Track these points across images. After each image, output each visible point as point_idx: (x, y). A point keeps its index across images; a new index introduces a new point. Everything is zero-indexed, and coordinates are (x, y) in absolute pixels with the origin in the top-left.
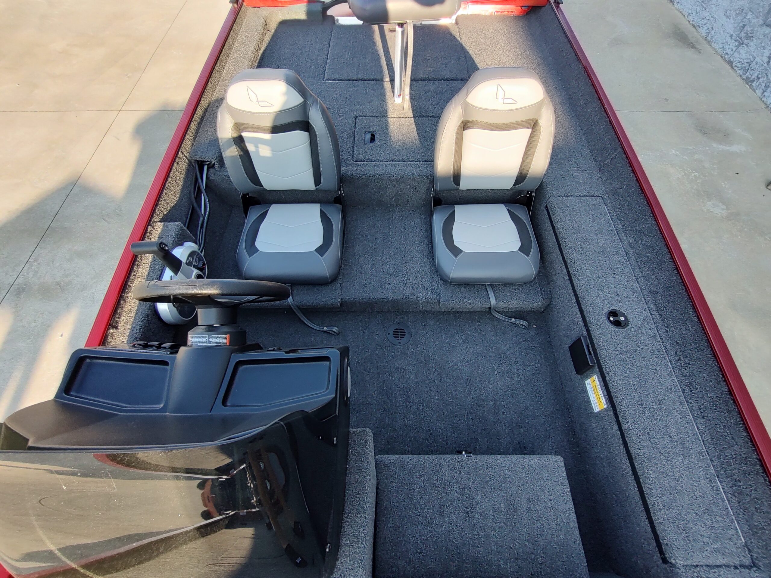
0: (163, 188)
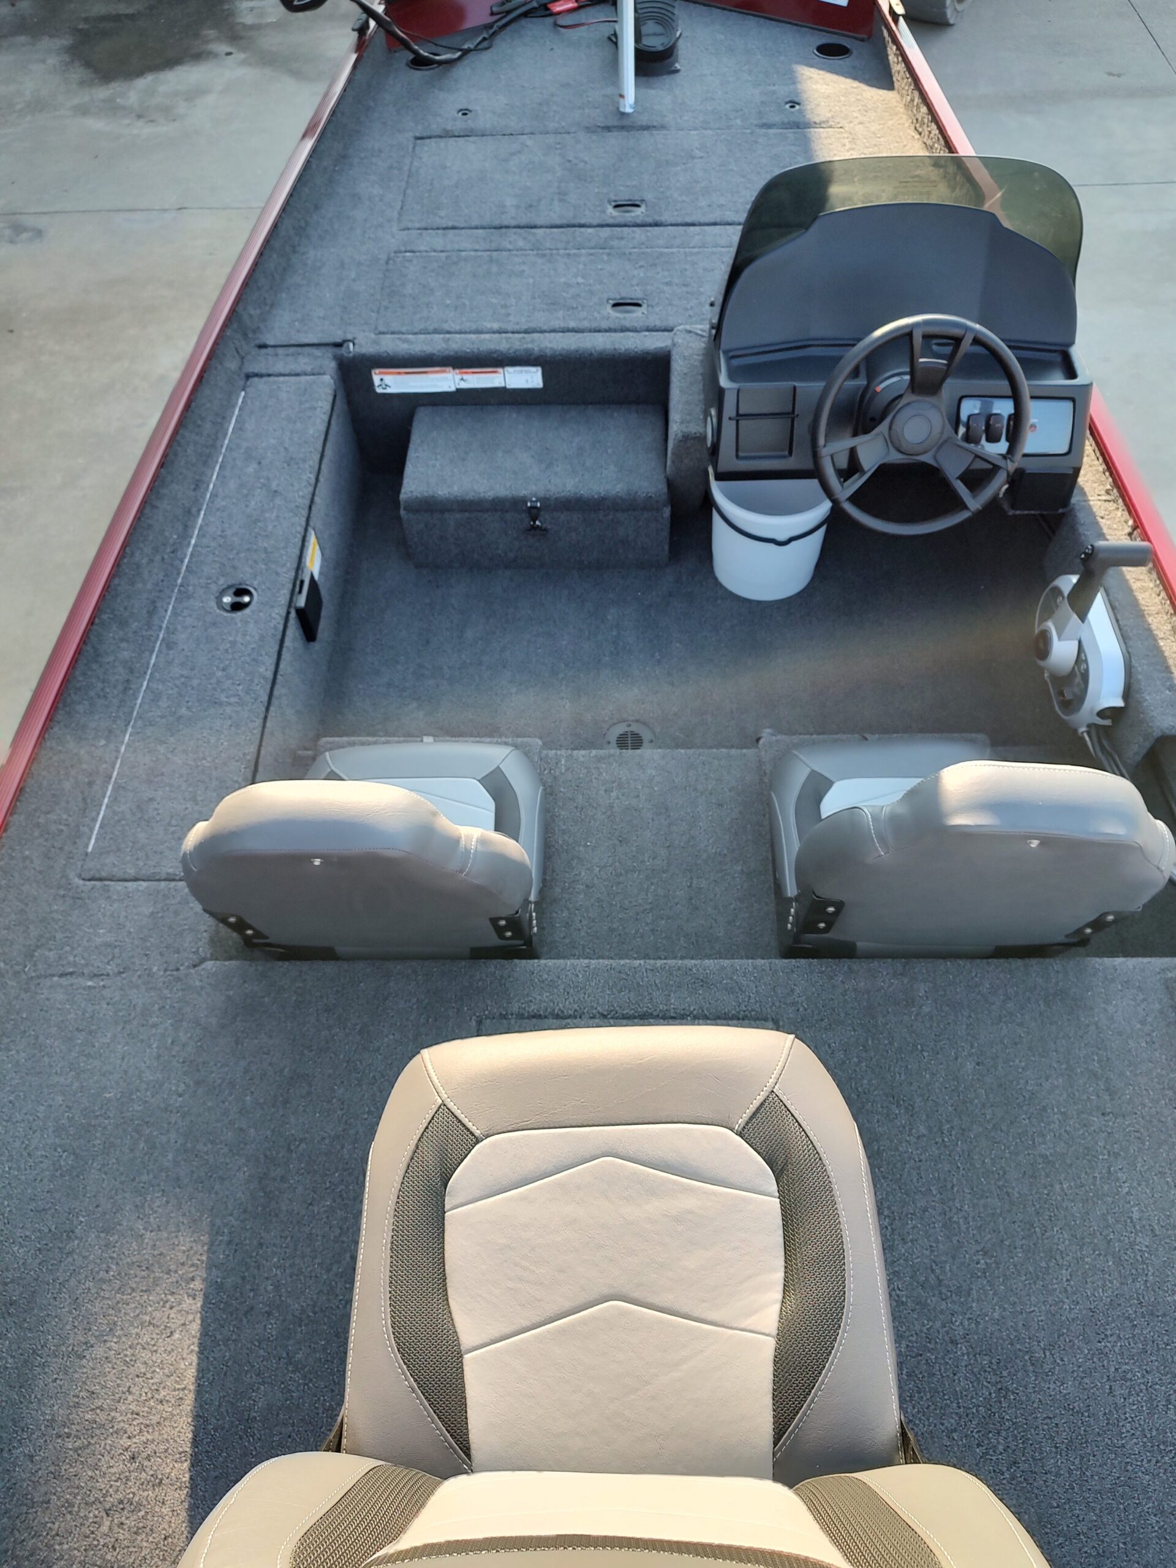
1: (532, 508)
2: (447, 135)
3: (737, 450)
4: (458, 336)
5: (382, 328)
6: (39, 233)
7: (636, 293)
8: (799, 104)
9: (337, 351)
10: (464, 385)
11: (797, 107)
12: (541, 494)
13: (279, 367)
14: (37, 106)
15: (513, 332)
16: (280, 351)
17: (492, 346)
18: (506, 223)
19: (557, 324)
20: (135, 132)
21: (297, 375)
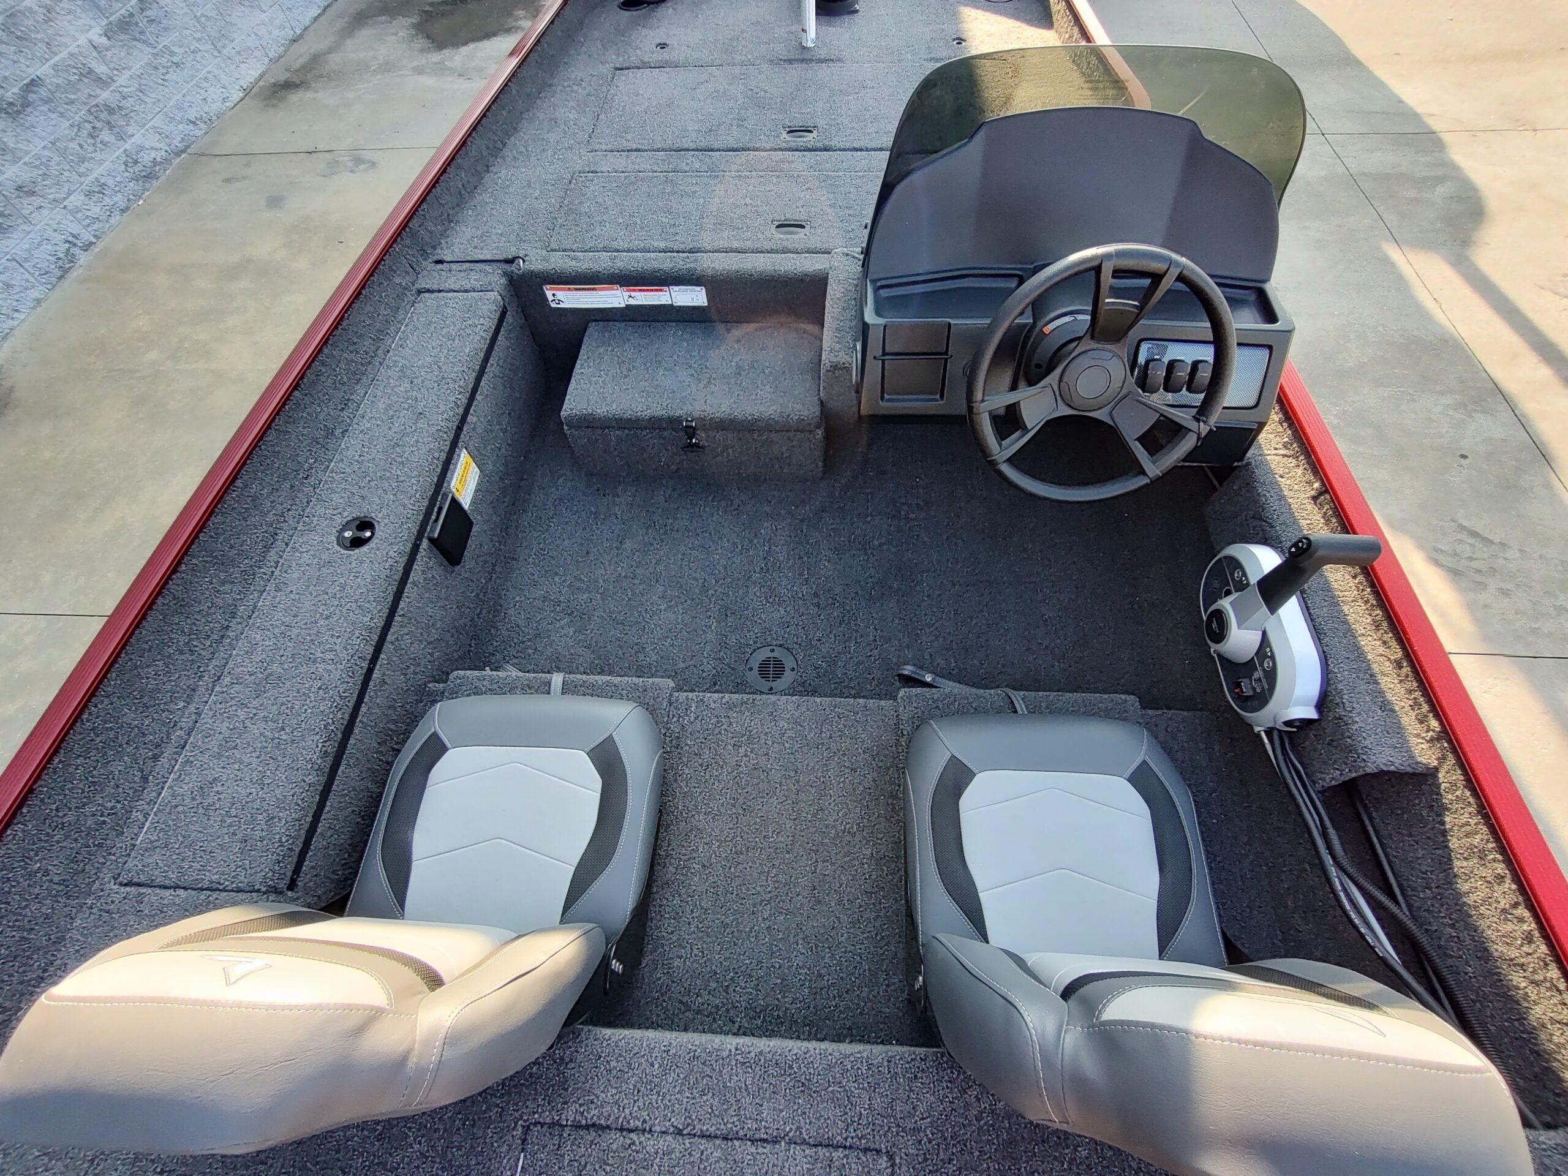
0: (1522, 890)
1: (687, 427)
2: (644, 65)
3: (883, 392)
4: (625, 254)
5: (554, 246)
6: (373, 164)
7: (800, 215)
8: (965, 41)
9: (506, 267)
10: (632, 302)
11: (964, 43)
12: (696, 415)
13: (451, 284)
14: (387, 67)
15: (678, 252)
16: (454, 266)
17: (656, 265)
18: (686, 146)
19: (722, 244)
20: (455, 87)
21: (466, 291)
